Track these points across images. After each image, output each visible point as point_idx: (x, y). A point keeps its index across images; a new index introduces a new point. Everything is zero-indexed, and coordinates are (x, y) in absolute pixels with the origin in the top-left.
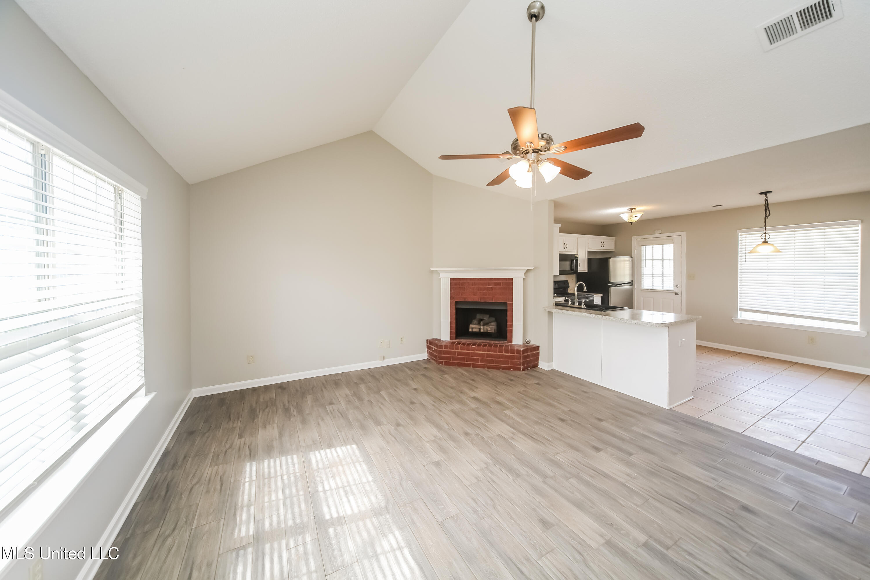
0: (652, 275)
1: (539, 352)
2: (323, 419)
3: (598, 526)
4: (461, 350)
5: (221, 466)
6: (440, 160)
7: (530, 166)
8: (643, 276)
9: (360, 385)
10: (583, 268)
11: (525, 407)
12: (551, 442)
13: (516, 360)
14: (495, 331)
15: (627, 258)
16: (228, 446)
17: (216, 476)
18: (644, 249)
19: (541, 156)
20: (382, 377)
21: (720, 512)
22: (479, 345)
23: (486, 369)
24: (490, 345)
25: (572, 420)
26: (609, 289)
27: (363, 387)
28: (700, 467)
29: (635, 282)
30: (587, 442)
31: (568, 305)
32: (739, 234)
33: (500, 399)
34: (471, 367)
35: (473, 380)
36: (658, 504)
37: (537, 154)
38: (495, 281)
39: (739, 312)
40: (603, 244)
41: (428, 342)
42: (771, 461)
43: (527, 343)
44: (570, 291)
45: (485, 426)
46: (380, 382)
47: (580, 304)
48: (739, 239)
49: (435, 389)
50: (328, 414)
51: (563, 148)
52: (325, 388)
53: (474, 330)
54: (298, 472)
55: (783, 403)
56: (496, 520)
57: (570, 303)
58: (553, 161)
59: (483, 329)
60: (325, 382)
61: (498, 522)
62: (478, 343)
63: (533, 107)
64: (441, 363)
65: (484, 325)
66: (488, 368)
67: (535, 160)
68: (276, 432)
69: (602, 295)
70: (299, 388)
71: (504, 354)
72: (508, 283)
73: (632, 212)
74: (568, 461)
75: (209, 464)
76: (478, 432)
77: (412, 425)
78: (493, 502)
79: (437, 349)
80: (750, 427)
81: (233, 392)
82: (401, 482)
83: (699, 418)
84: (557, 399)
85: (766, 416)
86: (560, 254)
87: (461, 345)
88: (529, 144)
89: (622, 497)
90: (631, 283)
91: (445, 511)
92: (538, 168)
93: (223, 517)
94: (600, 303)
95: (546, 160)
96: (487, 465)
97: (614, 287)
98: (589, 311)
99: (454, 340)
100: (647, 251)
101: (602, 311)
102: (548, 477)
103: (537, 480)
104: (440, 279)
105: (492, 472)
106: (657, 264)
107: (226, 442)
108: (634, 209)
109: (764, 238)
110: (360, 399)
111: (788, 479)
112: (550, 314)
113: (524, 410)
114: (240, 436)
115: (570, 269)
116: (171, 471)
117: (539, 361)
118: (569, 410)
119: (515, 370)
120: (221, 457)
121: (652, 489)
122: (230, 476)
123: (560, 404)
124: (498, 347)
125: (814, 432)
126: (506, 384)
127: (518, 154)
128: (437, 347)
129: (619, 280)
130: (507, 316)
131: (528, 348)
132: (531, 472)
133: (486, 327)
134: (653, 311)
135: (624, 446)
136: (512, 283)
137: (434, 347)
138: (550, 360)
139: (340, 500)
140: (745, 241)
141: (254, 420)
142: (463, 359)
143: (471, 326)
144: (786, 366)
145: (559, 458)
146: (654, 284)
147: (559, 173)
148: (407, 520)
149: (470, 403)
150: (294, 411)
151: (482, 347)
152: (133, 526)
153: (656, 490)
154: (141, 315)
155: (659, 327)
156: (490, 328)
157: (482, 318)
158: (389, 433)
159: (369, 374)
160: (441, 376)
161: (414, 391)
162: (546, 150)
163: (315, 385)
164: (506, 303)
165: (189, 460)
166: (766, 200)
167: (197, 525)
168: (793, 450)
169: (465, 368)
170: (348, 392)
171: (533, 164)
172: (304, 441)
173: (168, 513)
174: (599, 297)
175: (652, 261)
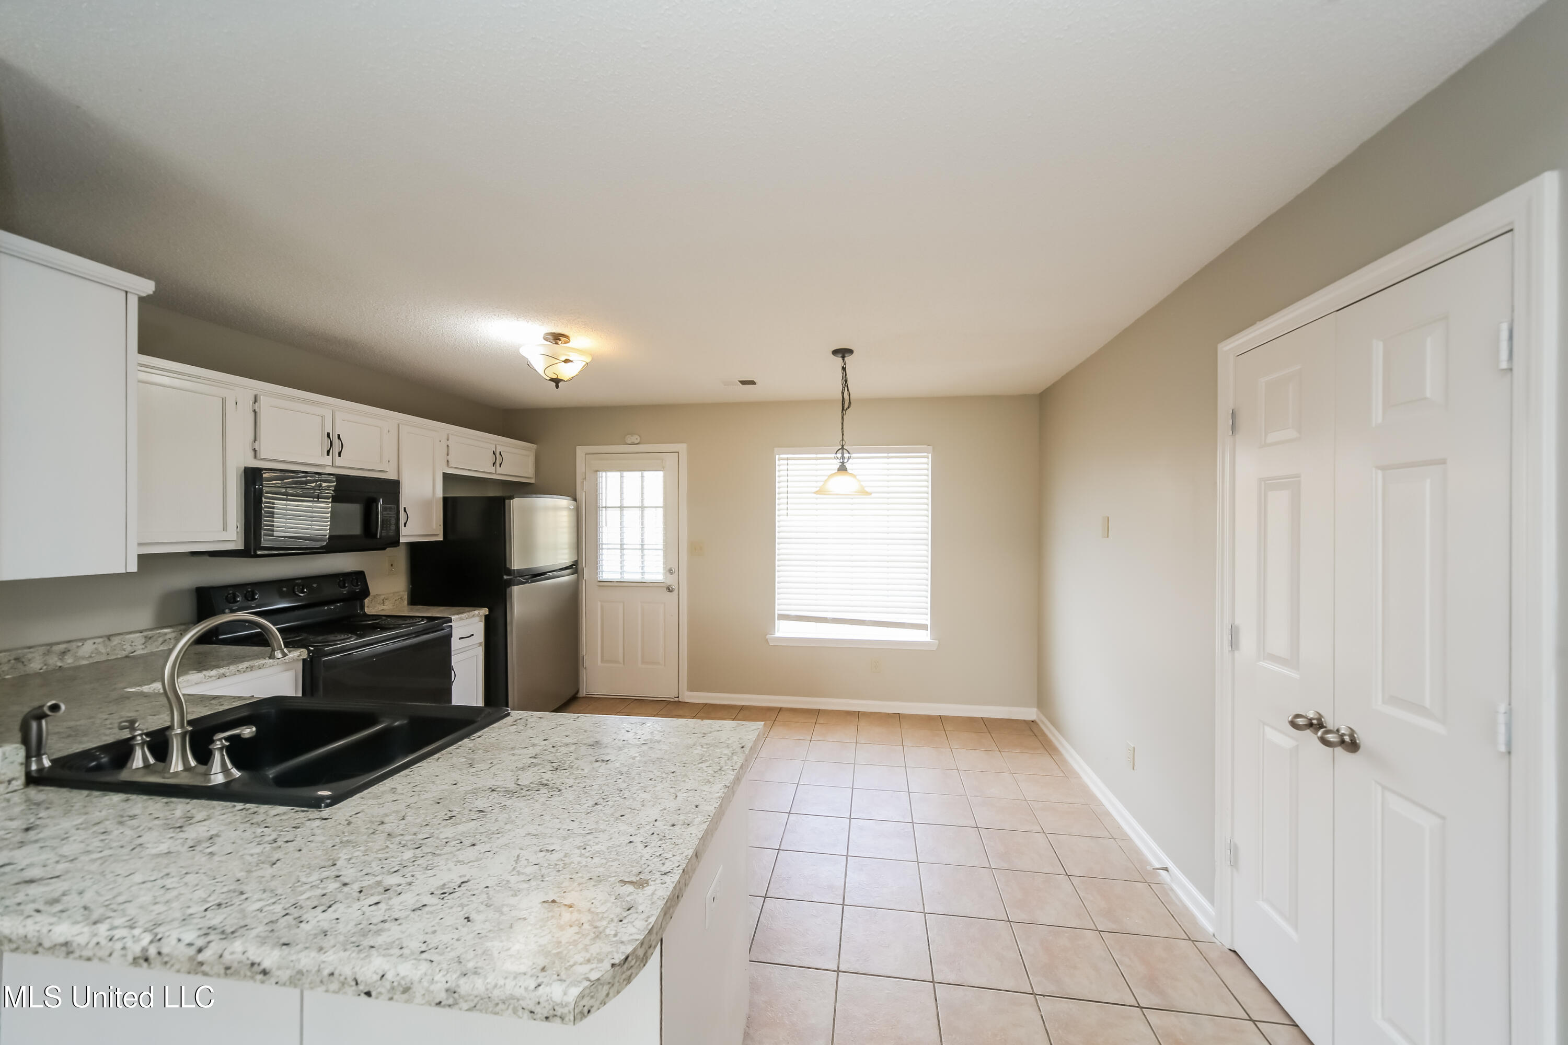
0: (621, 544)
8: (602, 549)
10: (421, 527)
15: (564, 502)
18: (604, 479)
26: (508, 590)
29: (583, 564)
32: (777, 456)
39: (777, 622)
40: (497, 458)
69: (485, 611)
73: (556, 347)
90: (574, 567)
97: (523, 583)
100: (610, 486)
106: (632, 516)
108: (561, 337)
109: (839, 461)
115: (369, 533)
129: (538, 563)
140: (787, 474)
146: (624, 568)
174: (477, 619)
175: (621, 511)
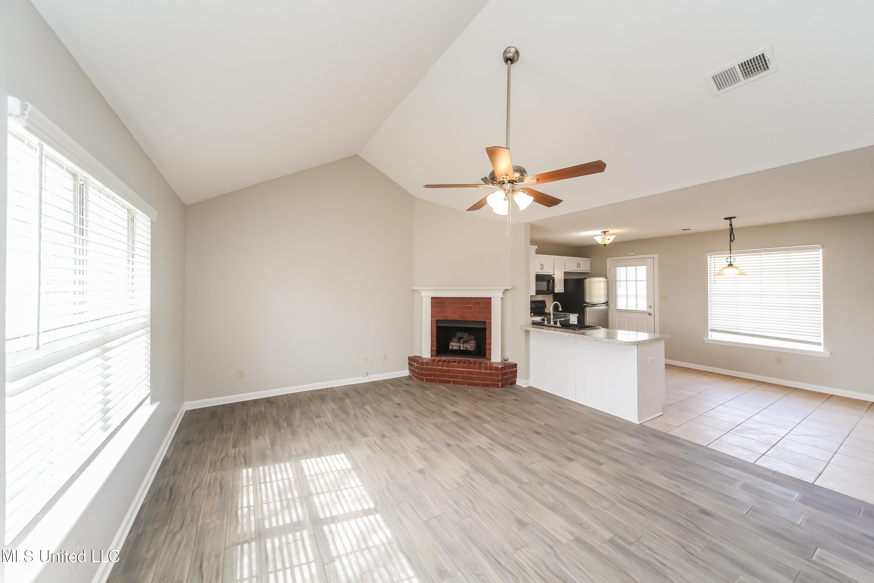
0: (626, 295)
1: (517, 370)
2: (311, 431)
3: (568, 525)
4: (442, 367)
5: (219, 473)
6: (425, 189)
7: (506, 195)
8: (618, 297)
9: (345, 400)
10: (559, 288)
11: (503, 421)
12: (527, 453)
13: (494, 377)
14: (474, 349)
15: (602, 279)
16: (223, 455)
17: (215, 481)
18: (619, 270)
19: (516, 186)
20: (366, 392)
21: (680, 514)
22: (459, 362)
23: (466, 385)
24: (470, 363)
25: (547, 433)
26: (585, 309)
27: (348, 402)
28: (664, 476)
29: (610, 302)
30: (560, 452)
31: (544, 324)
32: (708, 257)
33: (479, 413)
34: (452, 383)
35: (453, 396)
36: (623, 507)
37: (512, 184)
38: (474, 301)
39: (710, 333)
40: (578, 265)
41: (410, 359)
42: (730, 471)
43: (505, 361)
44: (547, 311)
45: (466, 438)
46: (364, 397)
47: (555, 323)
48: (709, 262)
49: (417, 404)
50: (316, 426)
51: (536, 179)
52: (312, 402)
53: (454, 348)
54: (292, 478)
55: (748, 419)
56: (476, 519)
57: (546, 322)
58: (526, 190)
59: (463, 346)
60: (311, 397)
61: (478, 521)
62: (458, 360)
63: (508, 148)
64: (422, 379)
65: (463, 343)
66: (467, 385)
67: (511, 190)
68: (268, 442)
69: (578, 315)
70: (286, 402)
71: (483, 371)
72: (487, 302)
73: (605, 235)
74: (543, 469)
75: (208, 471)
76: (459, 443)
77: (397, 437)
78: (472, 504)
79: (418, 366)
80: (715, 441)
81: (223, 406)
82: (388, 487)
83: (667, 432)
84: (533, 414)
85: (731, 431)
86: (536, 275)
87: (442, 362)
88: (504, 176)
89: (591, 501)
90: (607, 303)
91: (429, 512)
92: (513, 198)
93: (226, 516)
94: (576, 323)
95: (520, 190)
96: (468, 473)
97: (590, 307)
98: (564, 330)
99: (435, 358)
100: (622, 272)
101: (576, 330)
102: (523, 483)
103: (514, 486)
104: (422, 297)
105: (472, 479)
106: (632, 285)
107: (222, 451)
108: (607, 232)
109: (729, 260)
110: (346, 412)
111: (745, 487)
112: (527, 332)
113: (502, 424)
114: (235, 446)
115: (547, 290)
116: (172, 477)
117: (516, 378)
118: (545, 425)
119: (494, 387)
120: (218, 464)
121: (619, 494)
122: (229, 481)
123: (536, 418)
124: (478, 364)
125: (774, 446)
126: (485, 400)
127: (495, 183)
128: (418, 364)
129: (594, 300)
130: (485, 334)
131: (506, 365)
132: (508, 479)
133: (465, 345)
134: (628, 331)
135: (595, 457)
136: (491, 302)
137: (415, 364)
138: (527, 377)
139: (333, 502)
140: (714, 264)
141: (246, 431)
142: (444, 376)
143: (451, 344)
144: (754, 385)
145: (535, 467)
146: (628, 305)
147: (533, 201)
148: (394, 519)
149: (451, 417)
150: (283, 423)
151: (461, 364)
152: (143, 524)
153: (623, 495)
154: (149, 329)
155: (628, 345)
156: (469, 346)
157: (462, 336)
158: (375, 444)
159: (353, 389)
160: (423, 392)
161: (397, 406)
162: (520, 180)
163: (302, 399)
164: (485, 322)
165: (188, 467)
166: (731, 225)
167: (202, 524)
168: (753, 462)
169: (445, 384)
170: (334, 406)
171: (509, 194)
172: (295, 450)
173: (174, 513)
174: (575, 317)
175: (626, 282)
